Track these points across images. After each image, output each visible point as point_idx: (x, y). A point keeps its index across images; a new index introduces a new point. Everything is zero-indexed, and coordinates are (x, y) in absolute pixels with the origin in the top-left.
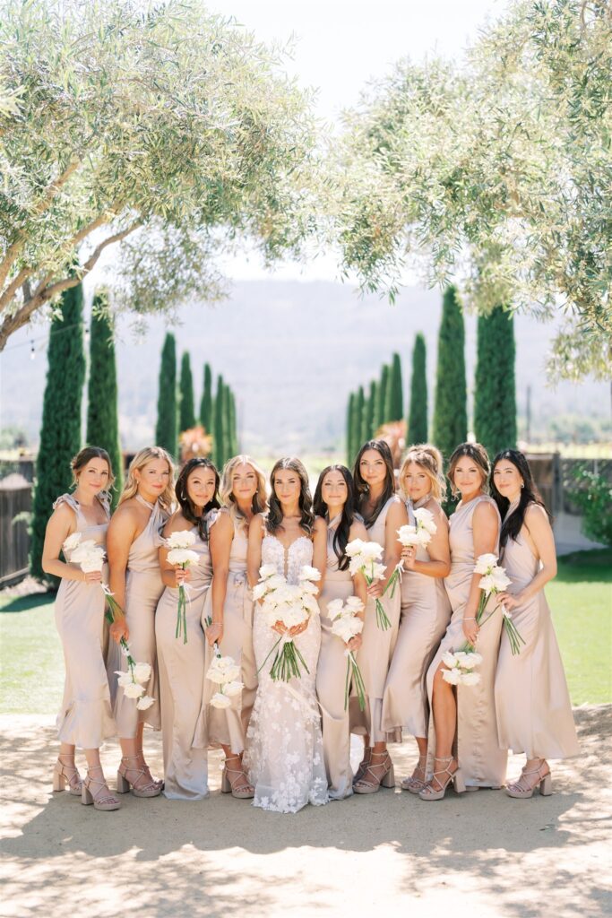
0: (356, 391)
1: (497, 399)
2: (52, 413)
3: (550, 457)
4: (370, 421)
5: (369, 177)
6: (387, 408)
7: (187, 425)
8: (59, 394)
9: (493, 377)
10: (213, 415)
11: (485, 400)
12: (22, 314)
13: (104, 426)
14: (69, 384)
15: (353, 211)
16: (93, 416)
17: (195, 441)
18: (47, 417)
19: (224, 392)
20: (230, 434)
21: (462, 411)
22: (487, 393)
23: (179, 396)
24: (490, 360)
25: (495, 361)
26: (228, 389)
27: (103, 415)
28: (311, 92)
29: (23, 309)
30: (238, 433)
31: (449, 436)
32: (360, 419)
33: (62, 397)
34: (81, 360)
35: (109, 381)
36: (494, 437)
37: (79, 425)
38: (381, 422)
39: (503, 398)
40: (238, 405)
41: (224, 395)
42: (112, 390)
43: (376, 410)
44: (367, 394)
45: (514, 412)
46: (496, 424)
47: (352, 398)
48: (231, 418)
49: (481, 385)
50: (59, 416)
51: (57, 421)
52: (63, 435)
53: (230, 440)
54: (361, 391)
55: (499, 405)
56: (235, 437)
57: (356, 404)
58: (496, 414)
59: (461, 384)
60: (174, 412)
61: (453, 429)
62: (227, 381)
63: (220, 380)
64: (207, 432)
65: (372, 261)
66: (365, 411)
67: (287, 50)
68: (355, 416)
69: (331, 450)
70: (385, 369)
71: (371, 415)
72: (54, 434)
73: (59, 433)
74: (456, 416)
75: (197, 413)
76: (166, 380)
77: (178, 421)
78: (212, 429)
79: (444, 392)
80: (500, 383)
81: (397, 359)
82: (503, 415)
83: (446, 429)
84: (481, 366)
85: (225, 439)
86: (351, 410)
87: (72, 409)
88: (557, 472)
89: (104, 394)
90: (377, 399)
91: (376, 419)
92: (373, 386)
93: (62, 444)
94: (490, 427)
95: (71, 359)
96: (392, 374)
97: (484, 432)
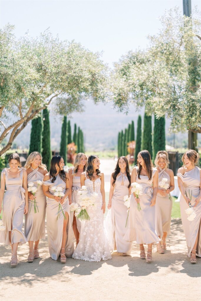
0: (120, 131)
1: (160, 136)
2: (33, 140)
3: (175, 153)
4: (125, 141)
5: (121, 83)
6: (130, 137)
7: (69, 142)
8: (35, 135)
9: (159, 130)
10: (77, 139)
11: (156, 136)
12: (31, 116)
13: (46, 143)
14: (37, 131)
15: (117, 92)
16: (44, 140)
17: (71, 147)
18: (31, 141)
19: (80, 132)
20: (82, 145)
21: (151, 139)
22: (157, 134)
23: (67, 134)
24: (158, 125)
25: (159, 125)
26: (81, 131)
27: (46, 140)
28: (106, 64)
29: (32, 115)
30: (84, 144)
31: (147, 146)
32: (122, 140)
33: (36, 136)
34: (41, 125)
35: (48, 130)
36: (159, 147)
37: (40, 143)
38: (128, 141)
39: (161, 136)
40: (84, 136)
41: (80, 133)
42: (49, 133)
43: (127, 138)
44: (124, 132)
45: (165, 140)
46: (160, 143)
47: (119, 134)
48: (82, 140)
49: (155, 132)
50: (35, 141)
51: (34, 142)
52: (36, 146)
53: (82, 146)
54: (122, 132)
55: (160, 138)
56: (83, 146)
57: (120, 135)
58: (159, 140)
59: (150, 131)
60: (66, 139)
61: (148, 145)
62: (81, 128)
63: (79, 128)
64: (75, 145)
65: (121, 104)
66: (123, 138)
67: (101, 54)
68: (120, 139)
69: (113, 149)
70: (129, 125)
71: (125, 139)
72: (33, 146)
73: (35, 146)
74: (149, 140)
75: (72, 139)
76: (64, 129)
77: (67, 141)
78: (77, 143)
79: (145, 134)
80: (161, 131)
81: (133, 122)
82: (161, 141)
83: (146, 144)
84: (155, 127)
85: (80, 146)
86: (119, 137)
87: (39, 139)
88: (177, 157)
89: (46, 134)
90: (127, 134)
91: (126, 140)
92: (126, 130)
93: (36, 148)
94: (158, 144)
95: (38, 125)
96: (131, 127)
97: (156, 146)
